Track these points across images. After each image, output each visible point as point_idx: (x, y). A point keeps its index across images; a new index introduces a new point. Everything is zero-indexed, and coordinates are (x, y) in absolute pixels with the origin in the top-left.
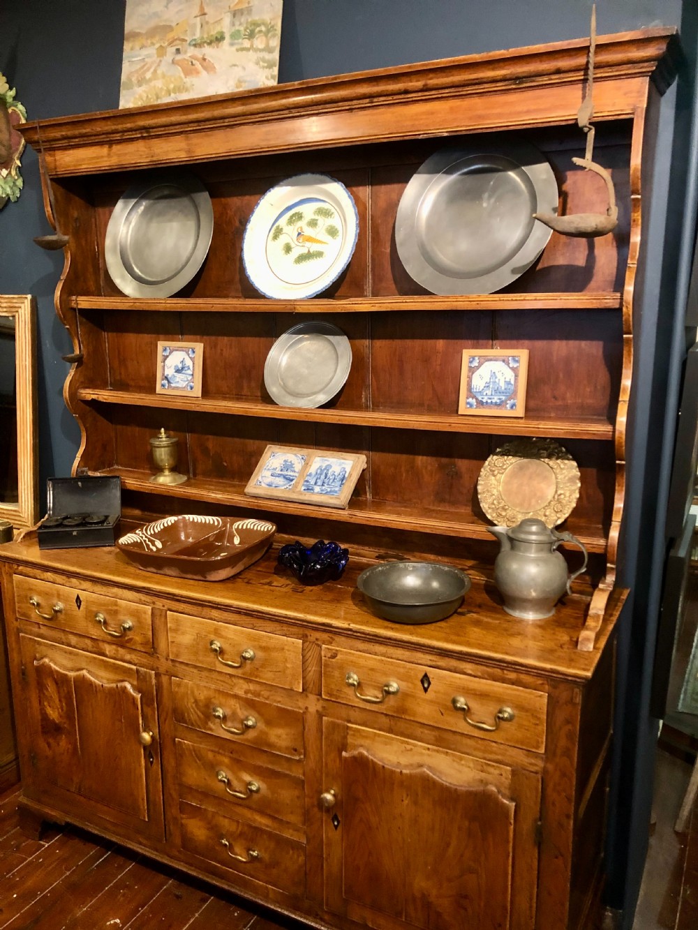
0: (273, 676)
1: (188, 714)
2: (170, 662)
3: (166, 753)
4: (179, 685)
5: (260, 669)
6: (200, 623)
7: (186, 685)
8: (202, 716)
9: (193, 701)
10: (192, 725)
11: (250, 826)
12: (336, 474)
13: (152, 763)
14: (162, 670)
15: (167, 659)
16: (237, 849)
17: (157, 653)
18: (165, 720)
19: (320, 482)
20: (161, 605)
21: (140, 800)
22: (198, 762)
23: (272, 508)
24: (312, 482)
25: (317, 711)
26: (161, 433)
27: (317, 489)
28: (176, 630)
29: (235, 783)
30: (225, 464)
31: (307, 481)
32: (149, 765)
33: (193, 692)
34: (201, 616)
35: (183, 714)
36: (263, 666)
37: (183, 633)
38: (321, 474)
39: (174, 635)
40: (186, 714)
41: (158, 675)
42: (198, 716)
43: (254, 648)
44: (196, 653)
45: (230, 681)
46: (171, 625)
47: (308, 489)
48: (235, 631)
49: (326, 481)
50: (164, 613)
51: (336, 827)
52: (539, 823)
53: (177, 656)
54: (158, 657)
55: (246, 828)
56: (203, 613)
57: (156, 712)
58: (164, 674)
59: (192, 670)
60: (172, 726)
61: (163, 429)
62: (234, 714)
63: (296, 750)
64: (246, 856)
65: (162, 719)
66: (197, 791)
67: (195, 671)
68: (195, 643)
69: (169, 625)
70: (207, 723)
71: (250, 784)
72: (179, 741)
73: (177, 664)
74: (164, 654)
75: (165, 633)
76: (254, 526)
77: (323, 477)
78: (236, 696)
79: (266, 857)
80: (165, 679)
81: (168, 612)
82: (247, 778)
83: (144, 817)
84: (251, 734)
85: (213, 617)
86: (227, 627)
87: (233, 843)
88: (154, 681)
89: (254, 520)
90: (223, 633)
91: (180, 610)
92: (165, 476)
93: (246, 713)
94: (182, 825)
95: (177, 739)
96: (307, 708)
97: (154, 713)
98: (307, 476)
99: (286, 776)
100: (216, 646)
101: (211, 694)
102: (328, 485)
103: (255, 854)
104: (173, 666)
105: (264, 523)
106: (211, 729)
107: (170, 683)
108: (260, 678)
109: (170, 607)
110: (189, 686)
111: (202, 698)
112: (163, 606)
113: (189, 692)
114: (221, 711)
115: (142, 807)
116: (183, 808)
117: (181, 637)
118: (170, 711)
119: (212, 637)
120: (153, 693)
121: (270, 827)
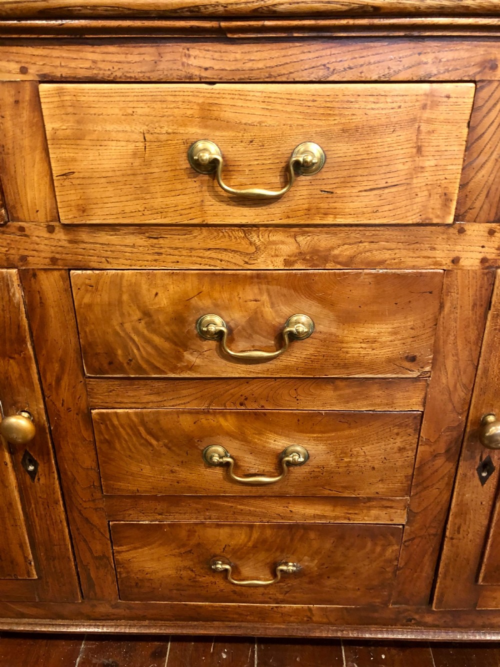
0: (376, 203)
1: (125, 348)
2: (61, 236)
3: (67, 449)
4: (93, 287)
5: (339, 191)
6: (153, 99)
7: (117, 283)
8: (166, 345)
9: (137, 315)
10: (139, 369)
11: (280, 527)
13: (33, 474)
14: (36, 261)
15: (51, 229)
16: (246, 571)
17: (18, 220)
18: (59, 380)
20: (14, 67)
21: (15, 548)
22: (154, 442)
25: (484, 261)
28: (76, 138)
29: (250, 462)
32: (28, 478)
33: (135, 296)
34: (154, 76)
35: (110, 353)
36: (345, 182)
37: (99, 142)
39: (68, 153)
40: (120, 352)
41: (28, 277)
42: (155, 347)
43: (324, 137)
44: (142, 191)
45: (244, 246)
46: (56, 125)
48: (267, 100)
50: (27, 95)
51: (483, 481)
53: (83, 210)
54: (22, 229)
55: (268, 532)
56: (162, 66)
57: (34, 366)
58: (45, 270)
59: (130, 240)
60: (80, 386)
62: (254, 321)
63: (413, 359)
64: (269, 576)
65: (50, 378)
66: (155, 498)
67: (139, 240)
68: (137, 162)
69: (49, 127)
70: (180, 358)
71: (285, 453)
72: (99, 414)
73: (84, 236)
74: (41, 216)
75: (38, 155)
78: (260, 278)
79: (312, 564)
80: (49, 283)
81: (43, 87)
82: (278, 443)
83: (29, 573)
84: (297, 355)
85: (196, 72)
86: (241, 95)
87: (238, 563)
88: (18, 294)
90: (228, 114)
91: (82, 73)
93: (285, 310)
94: (117, 563)
95: (93, 412)
96: (456, 261)
97: (28, 369)
99: (373, 417)
100: (209, 150)
101: (190, 286)
103: (291, 568)
104: (70, 242)
106: (191, 368)
107: (69, 289)
108: (335, 215)
109: (47, 70)
110: (125, 283)
111: (164, 301)
112: (24, 71)
113: (125, 297)
114: (217, 320)
115: (20, 559)
116: (115, 536)
117: (92, 155)
118: (72, 354)
119: (193, 130)
120: (19, 327)
121: (324, 517)
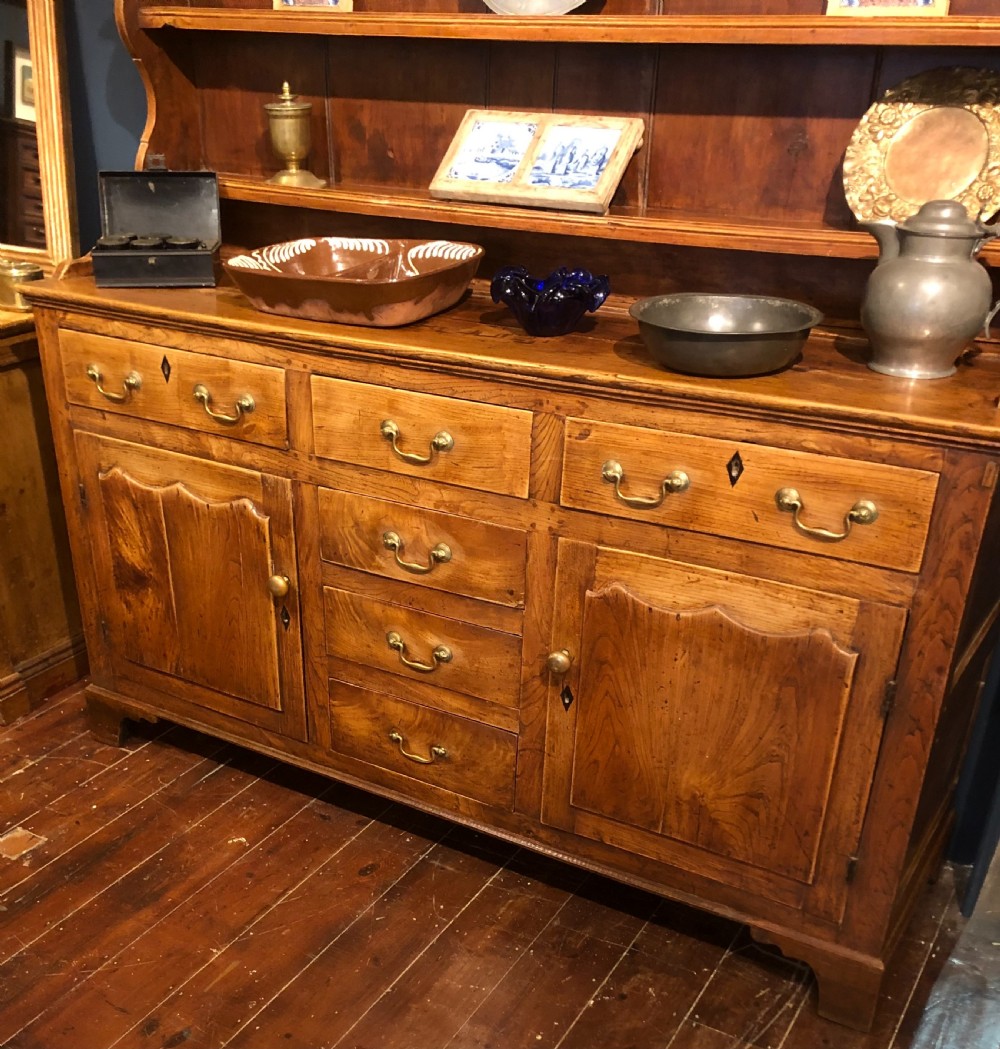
0: (482, 476)
1: (344, 544)
2: (315, 463)
3: (308, 612)
4: (329, 499)
5: (461, 465)
6: (369, 393)
7: (342, 499)
8: (367, 548)
9: (351, 523)
10: (351, 562)
11: (435, 713)
12: (590, 154)
13: (287, 625)
14: (302, 476)
15: (310, 458)
16: (414, 746)
17: (294, 449)
18: (307, 559)
19: (560, 169)
20: (301, 364)
21: (270, 679)
22: (358, 619)
23: (476, 219)
24: (547, 167)
25: (550, 528)
26: (282, 92)
27: (555, 180)
28: (325, 408)
29: (415, 650)
30: (391, 155)
31: (538, 168)
32: (283, 627)
33: (351, 510)
34: (367, 380)
35: (335, 546)
36: (465, 459)
37: (338, 411)
38: (563, 155)
39: (322, 415)
40: (341, 547)
41: (296, 485)
42: (360, 548)
43: (452, 429)
44: (357, 445)
45: (410, 489)
46: (318, 398)
47: (540, 181)
48: (422, 402)
49: (572, 166)
50: (305, 379)
51: (567, 706)
52: (892, 682)
53: (327, 450)
54: (296, 455)
55: (428, 715)
56: (370, 375)
57: (294, 545)
58: (306, 483)
59: (351, 473)
60: (318, 567)
61: (286, 86)
62: (417, 540)
63: (511, 593)
64: (428, 756)
65: (302, 557)
66: (355, 664)
67: (356, 475)
68: (355, 427)
69: (314, 399)
70: (373, 560)
71: (437, 649)
72: (329, 590)
73: (327, 465)
74: (307, 449)
75: (308, 413)
76: (444, 252)
77: (566, 159)
78: (421, 513)
79: (457, 754)
80: (307, 491)
81: (313, 377)
82: (433, 640)
83: (276, 705)
84: (443, 573)
85: (387, 381)
86: (409, 397)
87: (409, 738)
88: (290, 495)
89: (444, 243)
90: (402, 407)
91: (332, 372)
92: (291, 175)
93: (435, 539)
94: (332, 715)
95: (325, 587)
96: (533, 525)
97: (290, 547)
98: (538, 158)
99: (492, 634)
100: (392, 428)
101: (381, 509)
102: (575, 172)
103: (441, 751)
104: (320, 468)
105: (461, 246)
106: (379, 568)
107: (316, 499)
108: (460, 480)
109: (315, 368)
110: (346, 500)
111: (366, 517)
112: (305, 366)
113: (346, 510)
114: (396, 538)
115: (272, 691)
116: (334, 689)
117: (333, 418)
118: (315, 543)
119: (384, 414)
120: (288, 516)
121: (464, 712)
